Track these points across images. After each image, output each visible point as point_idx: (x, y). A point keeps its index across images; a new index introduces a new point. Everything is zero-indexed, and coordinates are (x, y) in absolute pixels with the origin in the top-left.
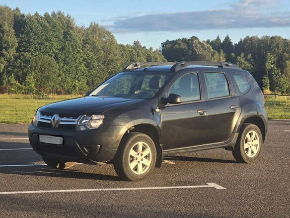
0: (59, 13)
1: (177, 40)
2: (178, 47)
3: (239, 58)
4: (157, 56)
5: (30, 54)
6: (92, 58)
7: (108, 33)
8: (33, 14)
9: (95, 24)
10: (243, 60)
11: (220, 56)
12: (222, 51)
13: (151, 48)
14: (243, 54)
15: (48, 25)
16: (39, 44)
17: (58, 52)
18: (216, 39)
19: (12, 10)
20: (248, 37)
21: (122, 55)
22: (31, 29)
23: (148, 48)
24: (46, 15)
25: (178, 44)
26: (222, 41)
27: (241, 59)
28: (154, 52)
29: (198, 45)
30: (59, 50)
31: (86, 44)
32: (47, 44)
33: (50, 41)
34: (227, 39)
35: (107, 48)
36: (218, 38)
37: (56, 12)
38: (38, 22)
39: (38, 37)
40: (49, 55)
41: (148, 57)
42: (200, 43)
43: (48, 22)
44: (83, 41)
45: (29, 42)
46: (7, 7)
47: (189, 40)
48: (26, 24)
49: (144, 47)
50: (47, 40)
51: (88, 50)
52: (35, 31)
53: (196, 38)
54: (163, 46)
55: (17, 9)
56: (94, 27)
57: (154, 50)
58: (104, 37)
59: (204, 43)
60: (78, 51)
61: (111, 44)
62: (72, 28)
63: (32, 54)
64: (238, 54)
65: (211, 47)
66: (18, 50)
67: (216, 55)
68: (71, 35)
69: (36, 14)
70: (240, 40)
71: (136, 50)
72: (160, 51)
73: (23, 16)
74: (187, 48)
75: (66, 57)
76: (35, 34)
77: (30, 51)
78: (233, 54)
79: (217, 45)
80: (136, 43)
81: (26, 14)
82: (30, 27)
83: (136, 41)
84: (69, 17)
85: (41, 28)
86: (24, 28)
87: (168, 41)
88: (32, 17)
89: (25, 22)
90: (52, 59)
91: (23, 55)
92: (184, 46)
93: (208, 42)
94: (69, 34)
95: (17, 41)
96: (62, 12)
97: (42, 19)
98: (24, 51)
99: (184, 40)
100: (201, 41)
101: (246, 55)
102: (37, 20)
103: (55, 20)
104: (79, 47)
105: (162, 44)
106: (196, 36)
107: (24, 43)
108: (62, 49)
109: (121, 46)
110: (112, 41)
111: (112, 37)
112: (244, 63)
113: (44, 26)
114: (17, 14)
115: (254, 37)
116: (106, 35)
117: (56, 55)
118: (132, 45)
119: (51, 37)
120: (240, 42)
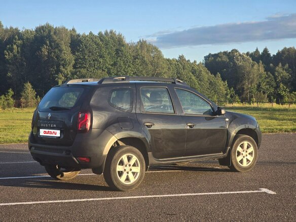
0: (111, 32)
1: (218, 54)
2: (220, 59)
3: (277, 68)
4: (201, 68)
5: (86, 70)
6: (142, 71)
7: (156, 49)
8: (87, 34)
9: (143, 41)
10: (281, 70)
11: (259, 66)
12: (261, 62)
13: (195, 62)
14: (280, 65)
15: (101, 43)
16: (94, 61)
17: (110, 67)
18: (255, 50)
19: (69, 30)
20: (285, 48)
21: (169, 68)
22: (86, 48)
23: (192, 61)
24: (100, 34)
25: (220, 57)
26: (261, 53)
27: (279, 68)
28: (198, 65)
29: (239, 57)
30: (112, 65)
31: (135, 59)
32: (101, 60)
33: (104, 57)
34: (266, 51)
35: (155, 62)
36: (257, 50)
37: (109, 31)
38: (93, 41)
39: (92, 54)
40: (103, 70)
41: (192, 69)
42: (240, 55)
43: (101, 40)
44: (134, 56)
45: (84, 59)
46: (64, 28)
47: (230, 53)
48: (81, 43)
49: (189, 61)
50: (101, 57)
51: (137, 65)
52: (90, 49)
53: (236, 51)
54: (206, 59)
55: (73, 30)
56: (142, 44)
57: (198, 63)
58: (152, 52)
59: (244, 56)
60: (129, 66)
61: (158, 59)
62: (123, 46)
63: (88, 70)
64: (276, 65)
65: (250, 59)
66: (74, 67)
67: (256, 67)
68: (122, 51)
69: (91, 33)
70: (277, 52)
71: (181, 64)
72: (203, 64)
73: (79, 35)
74: (228, 60)
75: (118, 71)
76: (90, 52)
77: (85, 67)
78: (271, 65)
79: (256, 56)
80: (181, 57)
81: (81, 34)
82: (85, 45)
83: (181, 55)
84: (121, 36)
85: (95, 46)
86: (79, 46)
87: (210, 54)
88: (87, 36)
89: (80, 42)
90: (105, 74)
91: (80, 71)
92: (225, 59)
93: (248, 54)
94: (120, 51)
95: (73, 59)
96: (114, 31)
97: (95, 38)
98: (80, 67)
99: (225, 53)
100: (241, 53)
101: (283, 65)
102: (92, 38)
103: (107, 39)
104: (130, 62)
105: (205, 57)
106: (236, 49)
107: (80, 60)
108: (115, 64)
109: (168, 60)
110: (159, 56)
111: (160, 52)
112: (282, 73)
113: (98, 45)
114: (73, 34)
115: (291, 48)
116: (154, 50)
117: (109, 69)
118: (177, 59)
119: (104, 53)
120: (279, 54)
